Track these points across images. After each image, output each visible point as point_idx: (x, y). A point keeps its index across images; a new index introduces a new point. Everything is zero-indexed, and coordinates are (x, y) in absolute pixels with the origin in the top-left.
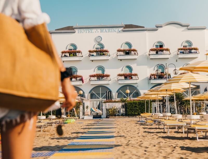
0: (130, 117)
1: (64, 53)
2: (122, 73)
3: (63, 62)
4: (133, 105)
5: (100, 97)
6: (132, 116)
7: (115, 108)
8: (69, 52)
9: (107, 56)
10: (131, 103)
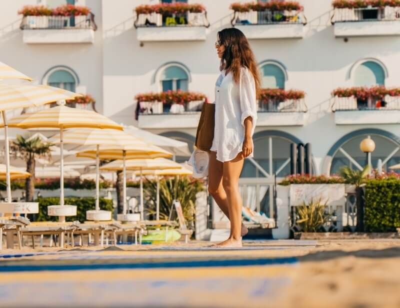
0: (373, 238)
1: (145, 13)
2: (349, 85)
3: (142, 45)
4: (387, 192)
5: (268, 172)
6: (383, 234)
7: (322, 204)
8: (160, 11)
9: (295, 23)
10: (379, 187)
